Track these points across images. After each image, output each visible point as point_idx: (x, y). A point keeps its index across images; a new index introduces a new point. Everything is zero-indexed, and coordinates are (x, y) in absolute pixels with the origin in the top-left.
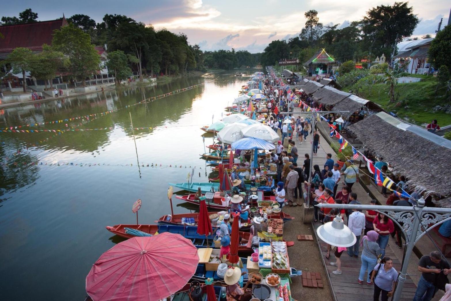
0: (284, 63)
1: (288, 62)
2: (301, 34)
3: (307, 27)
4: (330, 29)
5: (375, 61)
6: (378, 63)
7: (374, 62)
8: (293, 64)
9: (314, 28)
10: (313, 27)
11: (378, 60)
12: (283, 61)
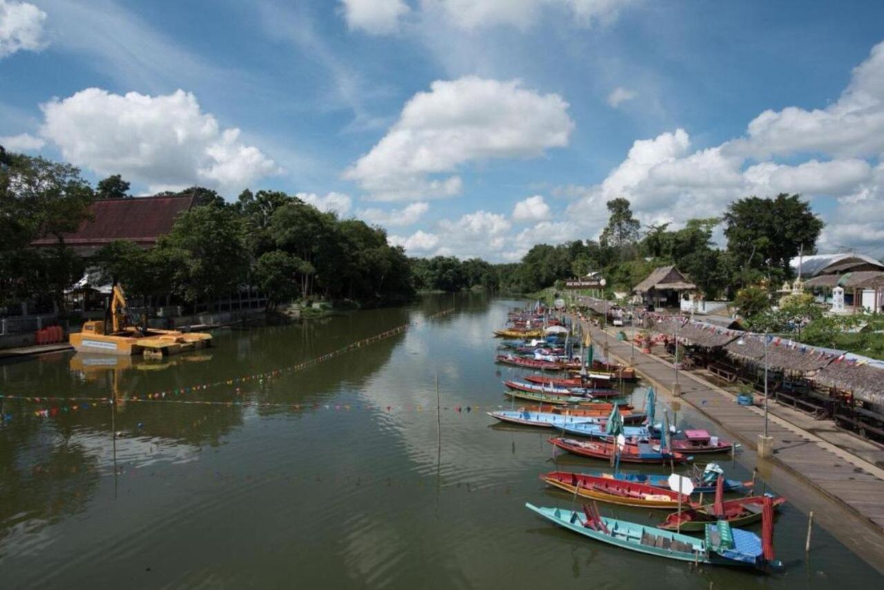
0: (575, 284)
1: (583, 284)
2: (602, 236)
3: (612, 225)
4: (656, 230)
5: (781, 289)
6: (788, 294)
7: (780, 291)
8: (593, 287)
9: (625, 227)
10: (622, 226)
11: (787, 288)
12: (575, 281)
